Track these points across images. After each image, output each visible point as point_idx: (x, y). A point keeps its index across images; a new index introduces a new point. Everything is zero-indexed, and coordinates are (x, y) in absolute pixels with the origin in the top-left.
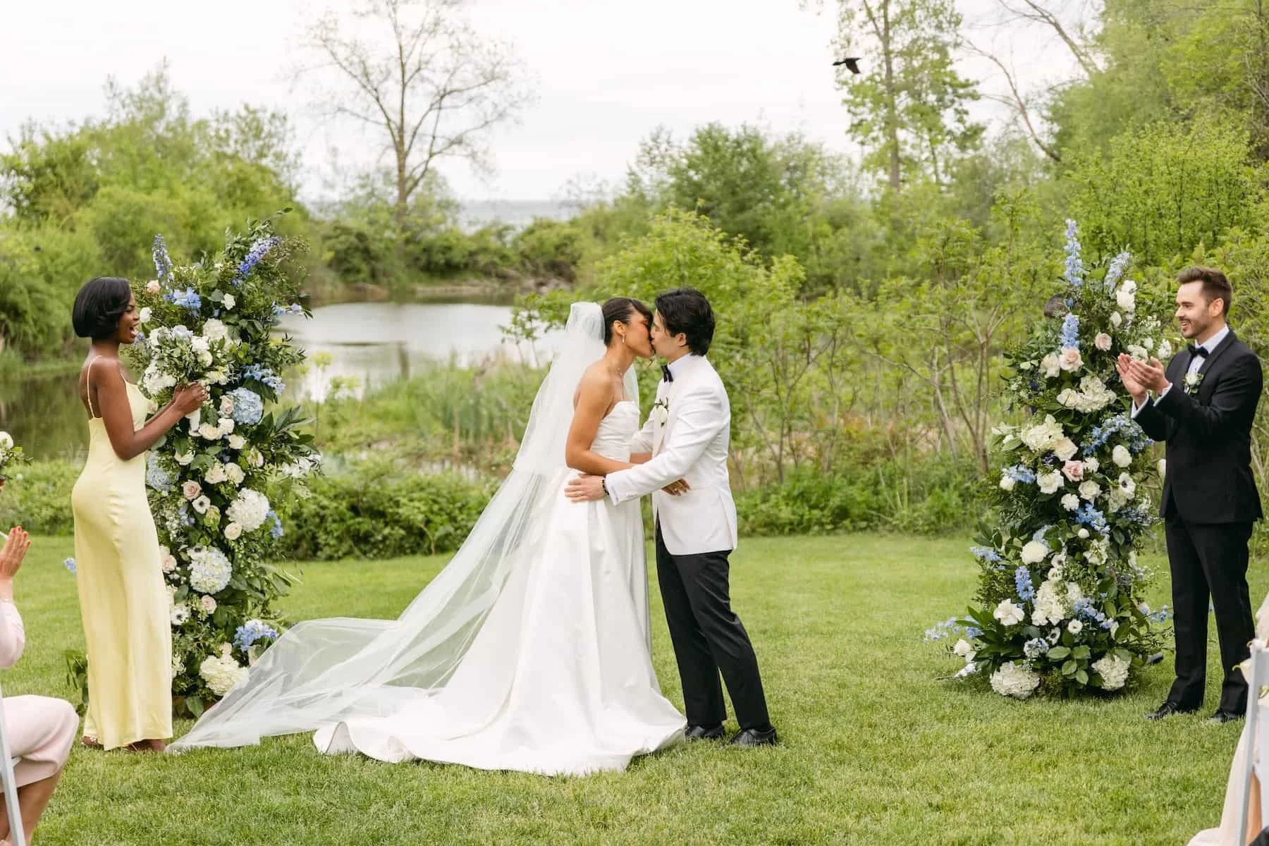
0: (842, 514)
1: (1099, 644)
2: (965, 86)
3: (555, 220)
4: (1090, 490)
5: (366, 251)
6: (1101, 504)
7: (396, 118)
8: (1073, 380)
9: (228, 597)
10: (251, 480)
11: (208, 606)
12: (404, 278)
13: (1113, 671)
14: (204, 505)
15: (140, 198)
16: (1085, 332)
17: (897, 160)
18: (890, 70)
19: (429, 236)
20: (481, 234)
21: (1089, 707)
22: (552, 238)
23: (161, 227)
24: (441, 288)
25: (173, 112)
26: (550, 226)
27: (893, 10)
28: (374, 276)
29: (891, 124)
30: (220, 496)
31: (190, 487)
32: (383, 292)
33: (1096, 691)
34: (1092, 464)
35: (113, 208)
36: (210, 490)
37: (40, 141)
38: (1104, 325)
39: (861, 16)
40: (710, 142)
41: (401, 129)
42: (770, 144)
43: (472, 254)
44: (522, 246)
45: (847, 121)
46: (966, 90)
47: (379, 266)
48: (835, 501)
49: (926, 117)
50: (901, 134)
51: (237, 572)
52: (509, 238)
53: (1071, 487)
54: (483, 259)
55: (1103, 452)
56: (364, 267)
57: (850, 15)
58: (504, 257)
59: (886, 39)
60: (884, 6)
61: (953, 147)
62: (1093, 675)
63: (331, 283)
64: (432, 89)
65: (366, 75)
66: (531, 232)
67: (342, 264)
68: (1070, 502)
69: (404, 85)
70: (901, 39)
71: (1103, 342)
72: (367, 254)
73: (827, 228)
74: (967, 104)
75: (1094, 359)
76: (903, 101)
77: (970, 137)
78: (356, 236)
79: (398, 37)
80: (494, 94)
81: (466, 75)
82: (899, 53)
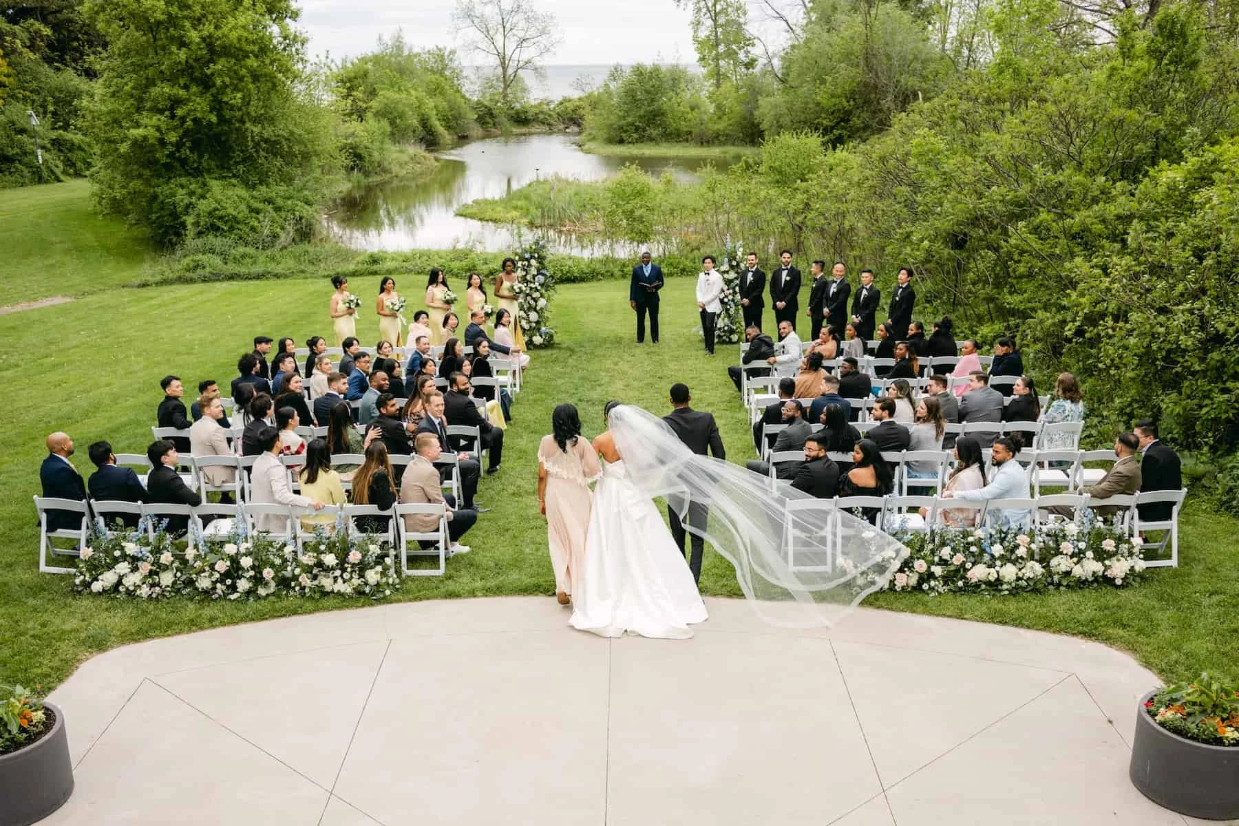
0: (683, 270)
1: (732, 332)
2: (749, 40)
3: (572, 98)
4: (730, 297)
5: (492, 114)
6: (733, 300)
7: (501, 51)
8: (727, 272)
9: (538, 323)
10: (542, 296)
11: (534, 325)
12: (508, 125)
13: (735, 338)
14: (532, 302)
15: (396, 96)
16: (730, 261)
17: (718, 74)
18: (716, 33)
19: (518, 106)
20: (540, 104)
21: (729, 346)
22: (570, 106)
23: (407, 109)
24: (524, 130)
25: (406, 53)
26: (570, 101)
27: (718, 8)
28: (494, 125)
29: (717, 58)
30: (535, 300)
31: (529, 298)
32: (498, 132)
33: (731, 342)
34: (731, 291)
35: (386, 101)
36: (534, 299)
37: (349, 65)
38: (735, 259)
39: (704, 10)
40: (639, 71)
41: (504, 58)
42: (664, 69)
43: (536, 114)
44: (558, 110)
45: (697, 56)
46: (749, 42)
47: (496, 120)
48: (681, 266)
49: (731, 54)
50: (722, 63)
51: (540, 317)
52: (552, 106)
53: (726, 297)
54: (541, 116)
55: (734, 288)
56: (490, 120)
57: (700, 10)
58: (550, 116)
59: (715, 21)
60: (714, 5)
61: (744, 70)
62: (730, 339)
63: (476, 130)
64: (516, 38)
65: (488, 31)
66: (561, 103)
67: (481, 120)
68: (726, 300)
69: (505, 37)
70: (721, 20)
71: (734, 263)
72: (492, 115)
73: (689, 110)
74: (749, 48)
75: (732, 267)
76: (722, 48)
77: (750, 64)
78: (486, 107)
79: (502, 14)
80: (543, 40)
81: (532, 32)
82: (721, 26)
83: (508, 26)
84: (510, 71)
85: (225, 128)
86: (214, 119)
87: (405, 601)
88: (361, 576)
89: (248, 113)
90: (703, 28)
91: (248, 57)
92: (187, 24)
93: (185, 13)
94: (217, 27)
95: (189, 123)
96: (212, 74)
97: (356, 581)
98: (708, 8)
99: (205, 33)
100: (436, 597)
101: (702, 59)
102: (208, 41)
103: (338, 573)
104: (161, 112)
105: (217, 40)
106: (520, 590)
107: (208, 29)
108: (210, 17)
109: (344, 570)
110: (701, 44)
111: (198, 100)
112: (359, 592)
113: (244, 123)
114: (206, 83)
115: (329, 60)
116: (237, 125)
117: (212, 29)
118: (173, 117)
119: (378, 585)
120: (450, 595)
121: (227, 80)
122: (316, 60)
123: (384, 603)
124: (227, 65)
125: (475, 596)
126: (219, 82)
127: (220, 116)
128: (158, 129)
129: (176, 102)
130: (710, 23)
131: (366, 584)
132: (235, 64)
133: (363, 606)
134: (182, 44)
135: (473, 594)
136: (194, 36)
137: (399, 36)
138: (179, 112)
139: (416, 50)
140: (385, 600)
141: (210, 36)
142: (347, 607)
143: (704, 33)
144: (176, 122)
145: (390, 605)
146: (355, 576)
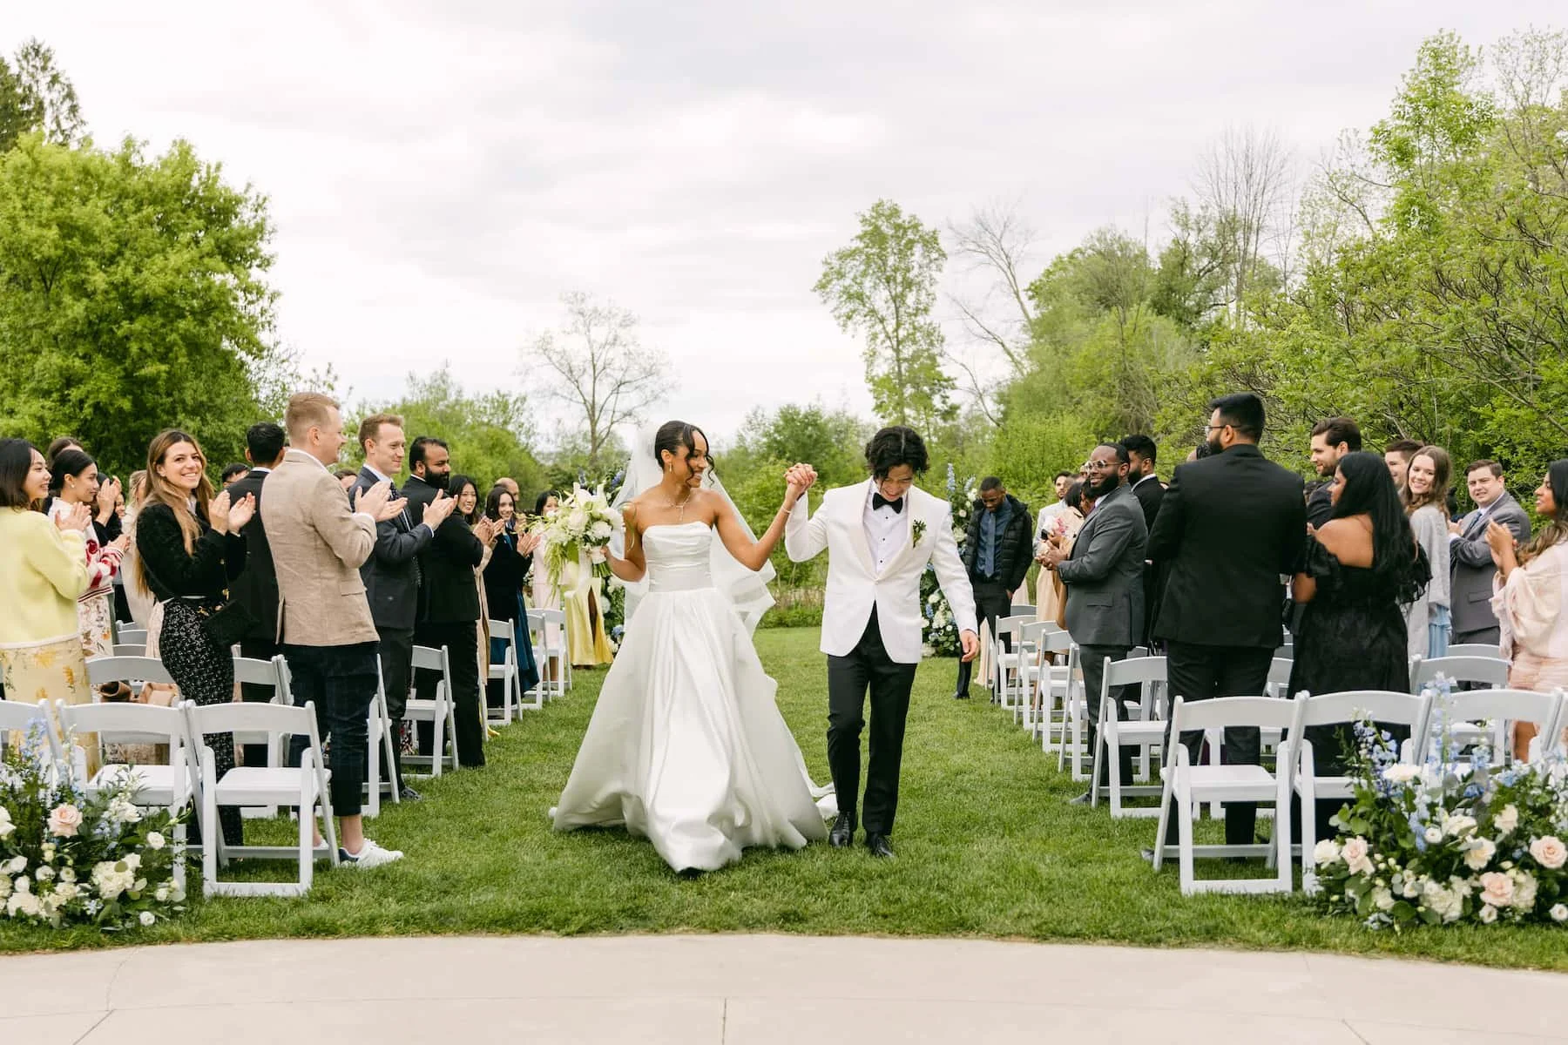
2: (947, 381)
7: (589, 399)
18: (900, 369)
27: (902, 333)
29: (901, 405)
38: (963, 506)
39: (882, 336)
40: (789, 417)
41: (593, 407)
42: (825, 417)
45: (873, 403)
46: (949, 383)
49: (923, 401)
57: (875, 336)
59: (897, 351)
60: (896, 330)
61: (939, 419)
64: (612, 381)
65: (571, 372)
69: (595, 379)
70: (906, 351)
74: (949, 393)
76: (909, 391)
77: (950, 413)
78: (565, 474)
79: (591, 347)
80: (651, 384)
81: (634, 372)
82: (906, 360)
83: (599, 365)
84: (602, 425)
85: (148, 423)
86: (126, 404)
87: (189, 940)
88: (83, 876)
89: (183, 402)
90: (881, 360)
91: (183, 317)
92: (91, 263)
93: (91, 248)
94: (138, 270)
95: (88, 410)
96: (127, 338)
97: (67, 889)
98: (887, 333)
99: (118, 278)
100: (271, 934)
101: (879, 407)
102: (122, 291)
103: (19, 863)
104: (46, 394)
105: (135, 288)
106: (494, 922)
107: (123, 271)
108: (128, 254)
109: (35, 861)
110: (878, 384)
111: (103, 376)
112: (73, 916)
113: (175, 414)
114: (116, 352)
115: (331, 376)
116: (165, 418)
117: (129, 271)
118: (63, 400)
119: (124, 897)
120: (309, 929)
121: (148, 347)
122: (313, 376)
123: (132, 943)
124: (149, 324)
125: (374, 934)
126: (134, 348)
127: (137, 402)
128: (41, 419)
129: (70, 381)
130: (890, 353)
131: (94, 895)
132: (163, 325)
133: (75, 948)
134: (80, 290)
135: (369, 927)
136: (99, 280)
137: (444, 373)
138: (75, 394)
139: (468, 396)
140: (138, 936)
141: (126, 283)
142: (32, 948)
143: (882, 368)
144: (67, 410)
145: (146, 948)
146: (67, 874)
